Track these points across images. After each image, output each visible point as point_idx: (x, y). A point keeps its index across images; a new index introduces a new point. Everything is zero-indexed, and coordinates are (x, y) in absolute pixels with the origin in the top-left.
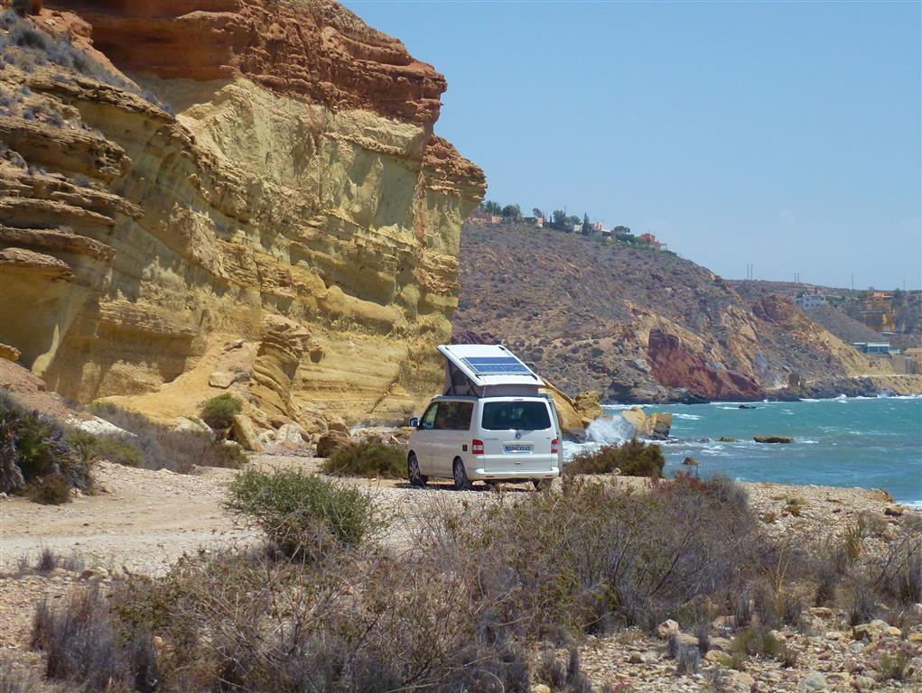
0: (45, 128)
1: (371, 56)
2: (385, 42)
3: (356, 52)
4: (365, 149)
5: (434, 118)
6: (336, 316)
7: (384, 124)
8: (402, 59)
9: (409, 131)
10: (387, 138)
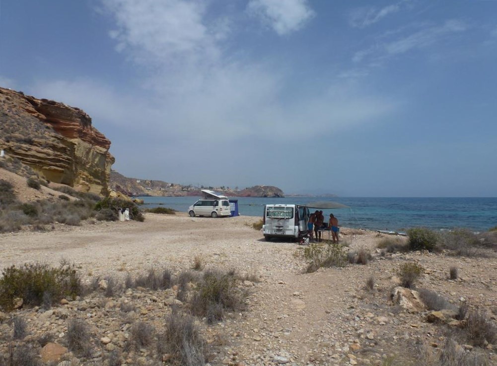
0: (56, 144)
1: (99, 137)
2: (101, 135)
3: (97, 136)
4: (97, 153)
5: (109, 148)
6: (91, 181)
7: (101, 149)
8: (104, 138)
9: (104, 150)
10: (100, 151)
